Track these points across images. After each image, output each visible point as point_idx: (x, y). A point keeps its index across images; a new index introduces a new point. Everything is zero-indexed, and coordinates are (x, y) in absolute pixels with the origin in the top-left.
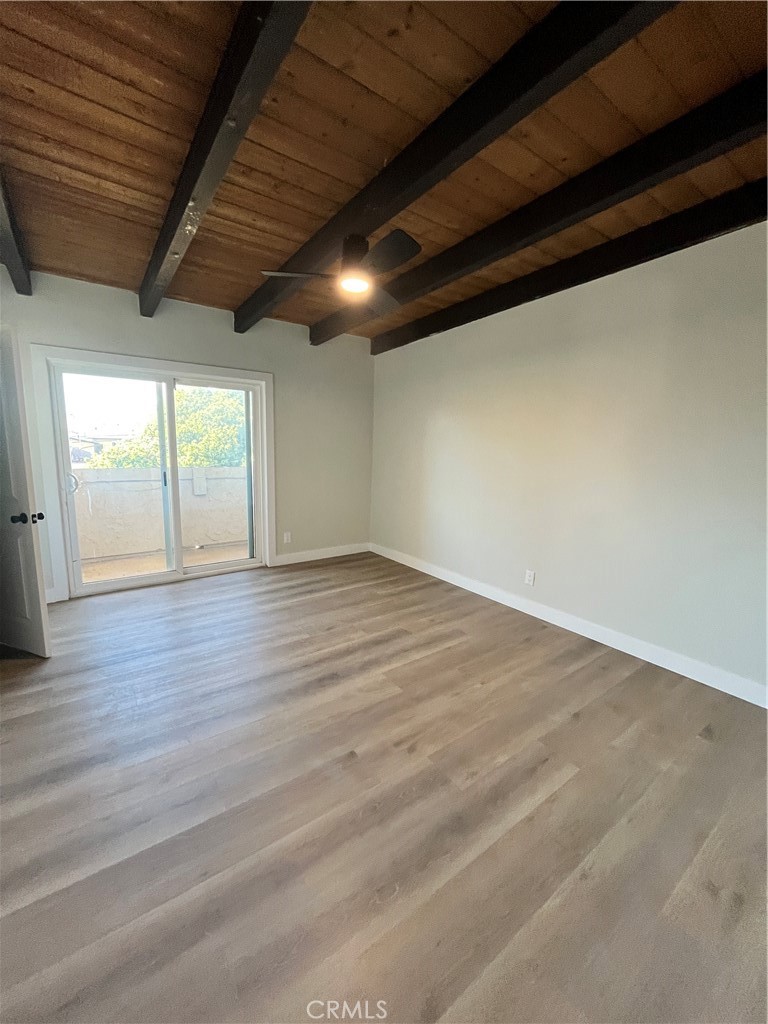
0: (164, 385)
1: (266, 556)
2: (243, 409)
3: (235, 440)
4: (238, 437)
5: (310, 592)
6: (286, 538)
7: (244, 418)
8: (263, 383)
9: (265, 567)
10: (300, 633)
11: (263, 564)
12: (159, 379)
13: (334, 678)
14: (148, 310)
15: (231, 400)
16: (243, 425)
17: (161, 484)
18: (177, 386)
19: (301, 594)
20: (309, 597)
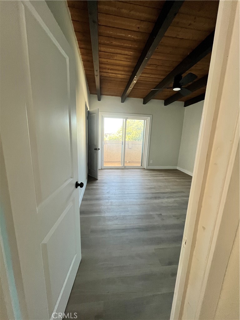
0: (125, 119)
1: (145, 166)
2: (143, 125)
3: (140, 134)
4: (141, 133)
5: (157, 177)
6: (151, 162)
7: (143, 128)
8: (149, 118)
9: (145, 169)
10: (152, 186)
11: (144, 168)
12: (124, 119)
13: (159, 198)
14: (123, 101)
15: (140, 122)
16: (143, 130)
17: (122, 145)
18: (128, 120)
19: (153, 177)
20: (156, 178)
